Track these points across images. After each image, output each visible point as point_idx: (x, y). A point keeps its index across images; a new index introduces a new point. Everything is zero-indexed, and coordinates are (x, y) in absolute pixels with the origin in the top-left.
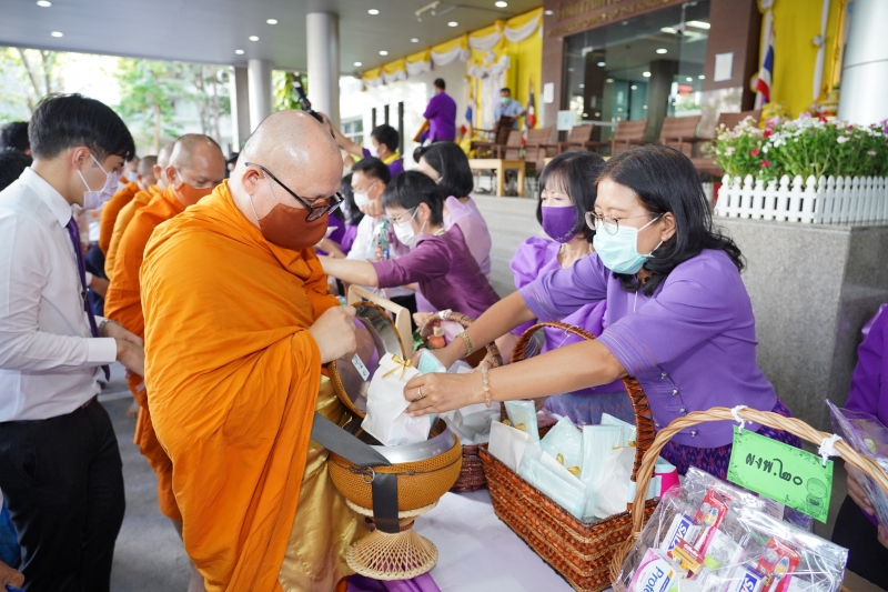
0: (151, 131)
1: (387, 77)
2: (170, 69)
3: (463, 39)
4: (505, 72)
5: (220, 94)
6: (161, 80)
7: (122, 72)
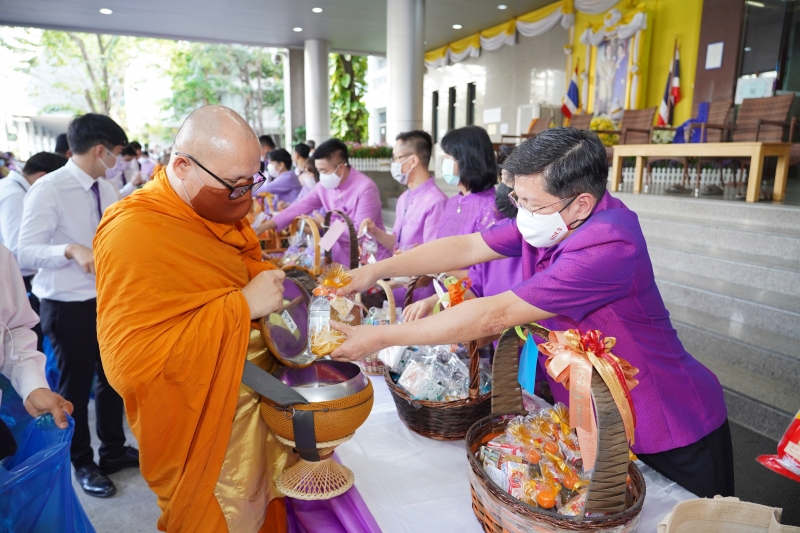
1: (455, 56)
2: (219, 64)
4: (639, 34)
5: (264, 88)
6: (209, 76)
7: (176, 69)
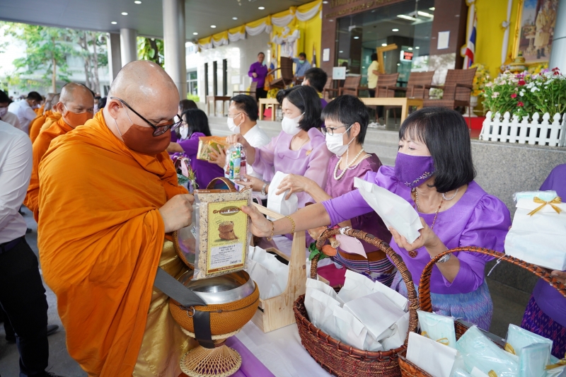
0: (50, 76)
1: (215, 43)
2: (63, 35)
3: (268, 18)
4: (297, 41)
5: (98, 52)
6: (56, 42)
